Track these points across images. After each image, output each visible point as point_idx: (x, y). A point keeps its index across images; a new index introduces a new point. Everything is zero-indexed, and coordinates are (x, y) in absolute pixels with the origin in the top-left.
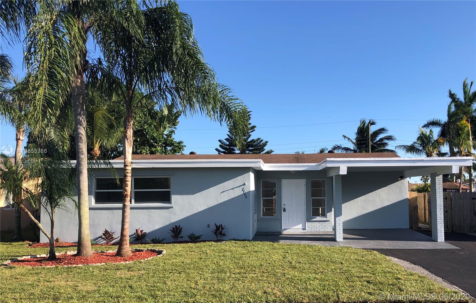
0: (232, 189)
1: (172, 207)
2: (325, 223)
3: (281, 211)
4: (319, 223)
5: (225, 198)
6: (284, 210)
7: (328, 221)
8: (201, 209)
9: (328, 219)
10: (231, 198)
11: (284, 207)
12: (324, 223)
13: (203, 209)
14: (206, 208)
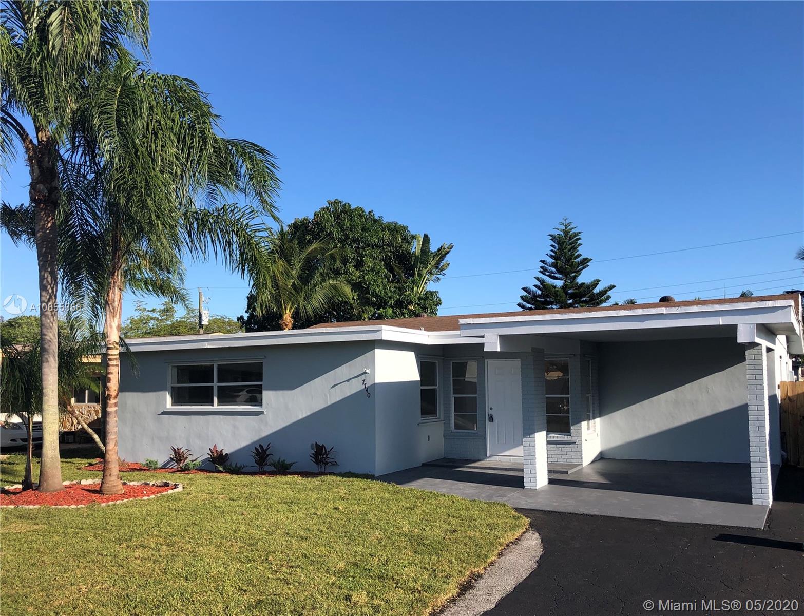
0: (348, 381)
1: (262, 413)
2: (567, 446)
3: (485, 421)
4: (555, 446)
5: (337, 396)
6: (491, 419)
7: (574, 443)
8: (302, 416)
9: (573, 440)
10: (346, 396)
11: (491, 412)
12: (565, 446)
13: (305, 416)
14: (309, 414)
